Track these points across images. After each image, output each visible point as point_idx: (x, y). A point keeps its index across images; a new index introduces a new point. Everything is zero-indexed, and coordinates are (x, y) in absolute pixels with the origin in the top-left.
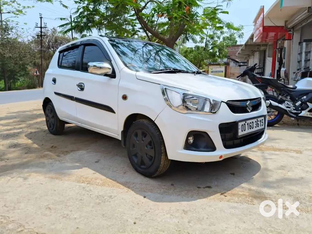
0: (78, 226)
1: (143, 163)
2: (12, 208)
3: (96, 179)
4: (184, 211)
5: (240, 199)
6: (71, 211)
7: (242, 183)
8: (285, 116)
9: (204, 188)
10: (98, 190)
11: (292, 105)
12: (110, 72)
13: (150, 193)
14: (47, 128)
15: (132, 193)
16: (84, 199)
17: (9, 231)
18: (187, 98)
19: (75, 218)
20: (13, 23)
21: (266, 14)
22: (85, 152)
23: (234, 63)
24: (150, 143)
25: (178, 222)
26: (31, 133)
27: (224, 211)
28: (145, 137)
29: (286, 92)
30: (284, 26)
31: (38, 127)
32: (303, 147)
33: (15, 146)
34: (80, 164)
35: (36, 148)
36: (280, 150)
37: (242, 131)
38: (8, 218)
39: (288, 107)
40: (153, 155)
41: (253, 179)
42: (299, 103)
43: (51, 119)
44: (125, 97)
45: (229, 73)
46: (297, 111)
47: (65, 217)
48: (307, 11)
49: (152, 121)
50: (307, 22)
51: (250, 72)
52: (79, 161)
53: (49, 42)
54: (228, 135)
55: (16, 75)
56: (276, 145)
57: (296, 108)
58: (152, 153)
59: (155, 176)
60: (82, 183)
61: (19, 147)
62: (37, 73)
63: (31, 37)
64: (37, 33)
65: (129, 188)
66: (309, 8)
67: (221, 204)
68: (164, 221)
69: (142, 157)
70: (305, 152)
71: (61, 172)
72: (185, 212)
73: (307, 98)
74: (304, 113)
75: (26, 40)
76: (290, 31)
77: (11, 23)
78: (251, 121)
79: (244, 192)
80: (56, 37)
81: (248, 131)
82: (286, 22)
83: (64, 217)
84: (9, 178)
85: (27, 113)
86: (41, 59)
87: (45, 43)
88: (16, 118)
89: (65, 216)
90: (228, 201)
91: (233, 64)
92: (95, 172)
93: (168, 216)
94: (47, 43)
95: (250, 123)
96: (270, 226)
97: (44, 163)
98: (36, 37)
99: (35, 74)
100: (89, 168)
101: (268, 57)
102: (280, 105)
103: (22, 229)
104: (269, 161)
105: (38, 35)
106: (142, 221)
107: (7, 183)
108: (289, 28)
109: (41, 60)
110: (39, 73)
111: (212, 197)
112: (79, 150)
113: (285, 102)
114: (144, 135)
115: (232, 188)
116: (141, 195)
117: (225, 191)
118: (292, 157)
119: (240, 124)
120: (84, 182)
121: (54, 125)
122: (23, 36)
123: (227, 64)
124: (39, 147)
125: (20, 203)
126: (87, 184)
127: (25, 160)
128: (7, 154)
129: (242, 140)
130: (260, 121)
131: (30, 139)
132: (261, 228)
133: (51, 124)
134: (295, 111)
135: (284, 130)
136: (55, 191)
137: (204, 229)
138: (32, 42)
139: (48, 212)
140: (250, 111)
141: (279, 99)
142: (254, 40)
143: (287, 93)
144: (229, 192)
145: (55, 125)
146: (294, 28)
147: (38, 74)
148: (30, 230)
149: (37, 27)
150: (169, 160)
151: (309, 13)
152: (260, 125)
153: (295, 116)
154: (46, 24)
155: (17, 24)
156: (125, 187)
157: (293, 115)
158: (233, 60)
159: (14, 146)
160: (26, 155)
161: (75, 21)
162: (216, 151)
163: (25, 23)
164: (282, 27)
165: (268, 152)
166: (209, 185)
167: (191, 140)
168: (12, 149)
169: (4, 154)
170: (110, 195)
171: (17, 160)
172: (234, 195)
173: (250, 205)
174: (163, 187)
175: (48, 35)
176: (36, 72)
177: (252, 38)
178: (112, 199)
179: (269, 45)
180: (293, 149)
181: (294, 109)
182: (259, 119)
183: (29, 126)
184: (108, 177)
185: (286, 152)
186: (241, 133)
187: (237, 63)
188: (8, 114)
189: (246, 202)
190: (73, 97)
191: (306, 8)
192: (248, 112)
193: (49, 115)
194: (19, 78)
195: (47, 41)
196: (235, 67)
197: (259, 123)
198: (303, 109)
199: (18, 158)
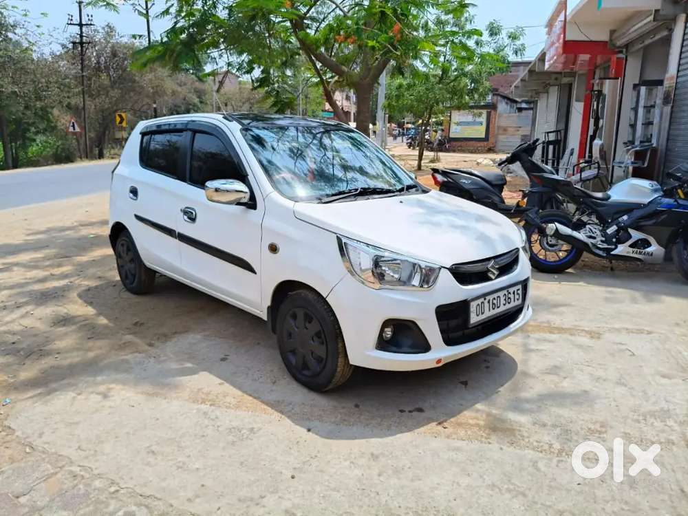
0: (202, 483)
1: (305, 366)
2: (92, 452)
3: (225, 396)
4: (372, 454)
5: (469, 432)
6: (189, 456)
7: (478, 402)
8: (585, 254)
9: (410, 412)
10: (229, 418)
11: (598, 233)
12: (246, 198)
13: (317, 423)
14: (118, 278)
15: (288, 422)
16: (207, 435)
17: (97, 491)
18: (382, 261)
19: (198, 469)
20: (15, 14)
21: (570, 13)
22: (199, 337)
23: (507, 103)
24: (318, 335)
25: (363, 475)
26: (89, 290)
27: (438, 456)
28: (310, 322)
29: (588, 205)
30: (607, 42)
31: (99, 274)
32: (607, 323)
33: (64, 321)
34: (193, 363)
35: (106, 327)
36: (561, 330)
37: (478, 315)
38: (90, 470)
39: (590, 237)
40: (324, 357)
41: (499, 393)
42: (614, 228)
43: (129, 264)
44: (273, 249)
45: (496, 128)
46: (608, 245)
47: (181, 468)
48: (651, 18)
49: (323, 297)
50: (654, 39)
51: (524, 156)
52: (191, 357)
53: (98, 56)
54: (453, 323)
55: (29, 130)
56: (556, 320)
57: (607, 239)
58: (321, 351)
59: (327, 389)
60: (201, 403)
61: (73, 324)
62: (74, 129)
63: (59, 46)
64: (71, 36)
65: (282, 412)
66: (657, 11)
67: (436, 444)
68: (338, 473)
69: (304, 357)
70: (607, 336)
71: (161, 382)
72: (374, 457)
73: (629, 218)
74: (622, 249)
75: (47, 51)
76: (621, 52)
77: (10, 12)
78: (495, 295)
79: (477, 419)
80: (113, 47)
81: (489, 313)
82: (612, 32)
83: (179, 467)
84: (73, 395)
85: (68, 232)
86: (82, 96)
87: (90, 60)
88: (47, 246)
89: (181, 464)
90: (448, 437)
91: (506, 106)
92: (223, 381)
93: (347, 463)
94: (93, 59)
95: (495, 299)
96: (509, 481)
97: (127, 361)
98: (70, 46)
99: (71, 129)
100: (210, 372)
101: (576, 101)
102: (575, 234)
103: (117, 488)
104: (533, 355)
105: (74, 43)
106: (305, 473)
107: (72, 404)
108: (619, 47)
109: (84, 97)
110: (79, 126)
111: (422, 429)
112: (186, 331)
113: (585, 227)
114: (309, 319)
115: (460, 412)
116: (302, 426)
117: (444, 418)
118: (580, 346)
119: (473, 305)
120: (205, 402)
121: (134, 276)
122: (40, 43)
123: (492, 107)
124: (111, 325)
125: (102, 442)
126: (211, 405)
127: (91, 355)
128: (54, 341)
129: (480, 327)
130: (514, 293)
131: (91, 304)
132: (494, 485)
133: (128, 273)
134: (605, 246)
135: (581, 283)
136: (158, 419)
137: (402, 487)
138: (61, 57)
139: (151, 459)
140: (493, 277)
141: (575, 220)
142: (547, 66)
143: (591, 208)
144: (452, 420)
145: (137, 276)
146: (629, 48)
147: (78, 129)
148: (130, 490)
149: (71, 24)
150: (351, 365)
151: (655, 23)
152: (512, 300)
153: (605, 255)
154: (90, 18)
155: (26, 15)
156: (276, 410)
157: (601, 253)
158: (504, 97)
159: (63, 323)
160: (90, 343)
161: (164, 41)
162: (430, 352)
163: (42, 14)
164: (605, 43)
165: (537, 335)
166: (419, 405)
167: (388, 332)
168: (61, 329)
169: (48, 340)
170: (251, 426)
171: (75, 354)
172: (460, 424)
173: (484, 445)
174: (341, 411)
175: (97, 40)
176: (73, 126)
177: (542, 58)
178: (254, 433)
179: (580, 75)
180: (586, 329)
181: (602, 241)
182: (511, 290)
183: (81, 270)
184: (245, 392)
185: (571, 335)
186: (474, 319)
187: (513, 104)
188: (29, 235)
189: (477, 440)
190: (174, 231)
191: (651, 11)
192: (491, 279)
193: (124, 255)
194: (35, 137)
195: (95, 54)
196: (510, 113)
197: (511, 296)
198: (620, 241)
199: (78, 350)
